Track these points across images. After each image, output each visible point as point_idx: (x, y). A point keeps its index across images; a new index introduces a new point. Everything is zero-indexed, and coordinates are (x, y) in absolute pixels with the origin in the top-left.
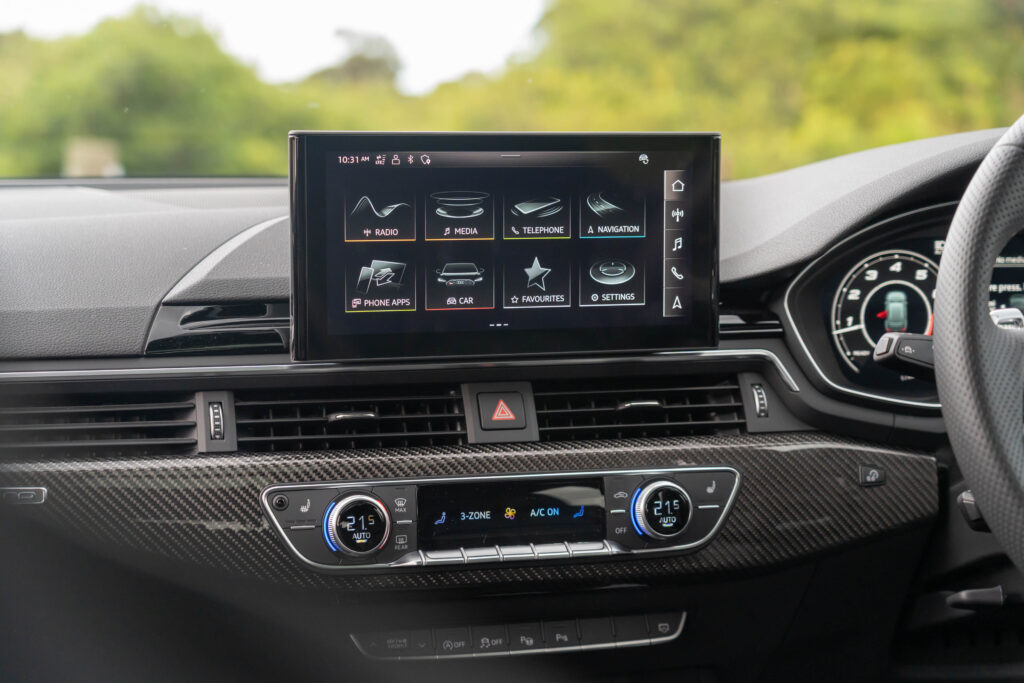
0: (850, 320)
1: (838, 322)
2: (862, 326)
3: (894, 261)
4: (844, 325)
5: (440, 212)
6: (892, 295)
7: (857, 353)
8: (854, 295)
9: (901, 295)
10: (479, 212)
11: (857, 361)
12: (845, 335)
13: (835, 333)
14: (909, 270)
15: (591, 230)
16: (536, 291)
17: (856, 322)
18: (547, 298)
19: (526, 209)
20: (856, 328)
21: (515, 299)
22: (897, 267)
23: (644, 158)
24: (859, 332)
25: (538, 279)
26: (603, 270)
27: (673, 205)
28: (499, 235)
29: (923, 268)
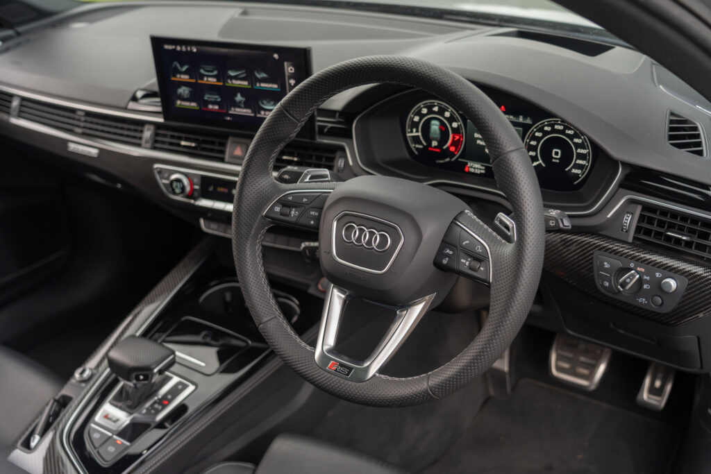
0: (414, 130)
1: (409, 130)
2: (420, 134)
3: (435, 106)
4: (412, 132)
5: (202, 71)
6: (434, 122)
7: (417, 146)
8: (416, 119)
9: (437, 123)
10: (215, 73)
11: (417, 149)
12: (413, 137)
13: (408, 135)
14: (441, 112)
15: (258, 85)
16: (239, 107)
17: (417, 131)
18: (245, 110)
19: (232, 74)
20: (416, 134)
21: (233, 109)
22: (436, 109)
23: (276, 56)
24: (418, 136)
25: (240, 102)
26: (265, 102)
27: (290, 78)
28: (224, 83)
29: (448, 111)
